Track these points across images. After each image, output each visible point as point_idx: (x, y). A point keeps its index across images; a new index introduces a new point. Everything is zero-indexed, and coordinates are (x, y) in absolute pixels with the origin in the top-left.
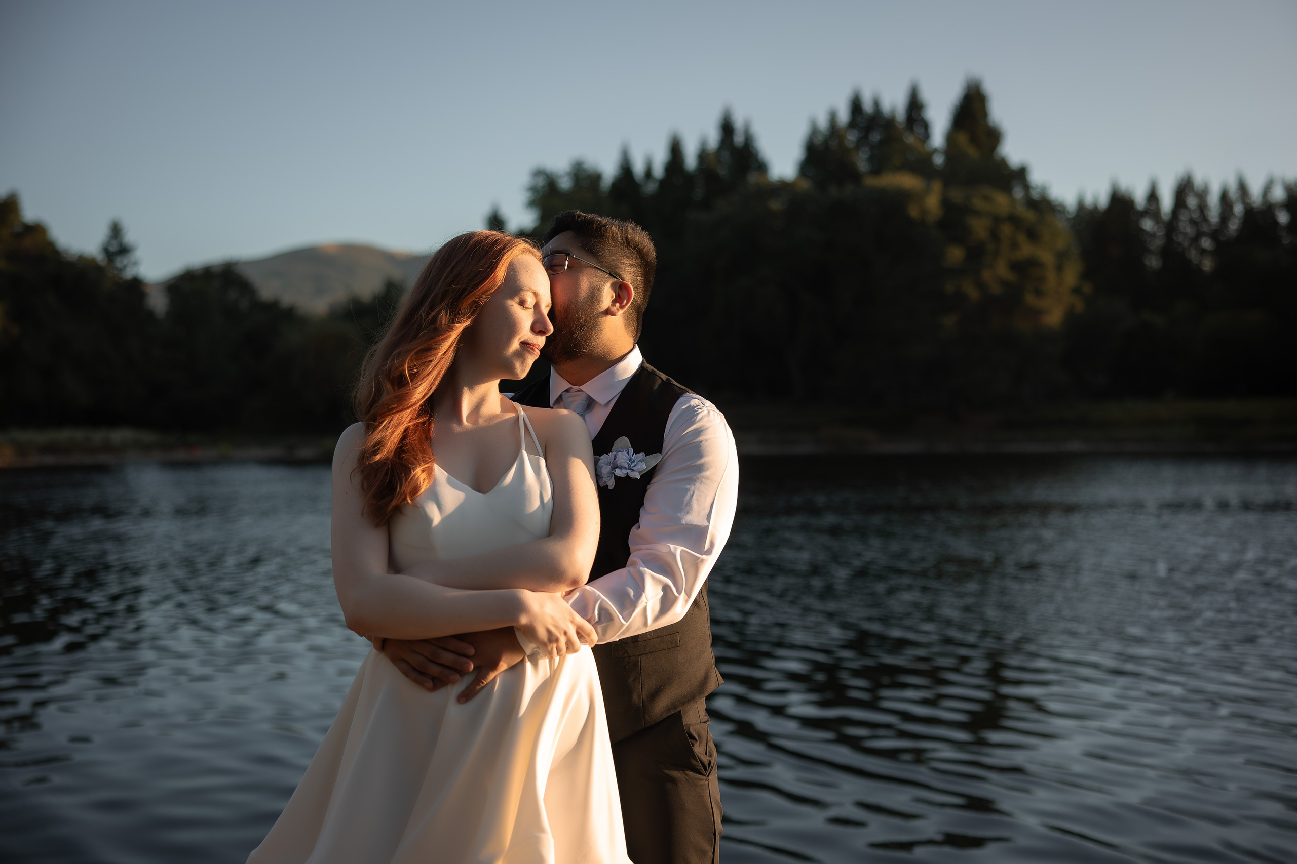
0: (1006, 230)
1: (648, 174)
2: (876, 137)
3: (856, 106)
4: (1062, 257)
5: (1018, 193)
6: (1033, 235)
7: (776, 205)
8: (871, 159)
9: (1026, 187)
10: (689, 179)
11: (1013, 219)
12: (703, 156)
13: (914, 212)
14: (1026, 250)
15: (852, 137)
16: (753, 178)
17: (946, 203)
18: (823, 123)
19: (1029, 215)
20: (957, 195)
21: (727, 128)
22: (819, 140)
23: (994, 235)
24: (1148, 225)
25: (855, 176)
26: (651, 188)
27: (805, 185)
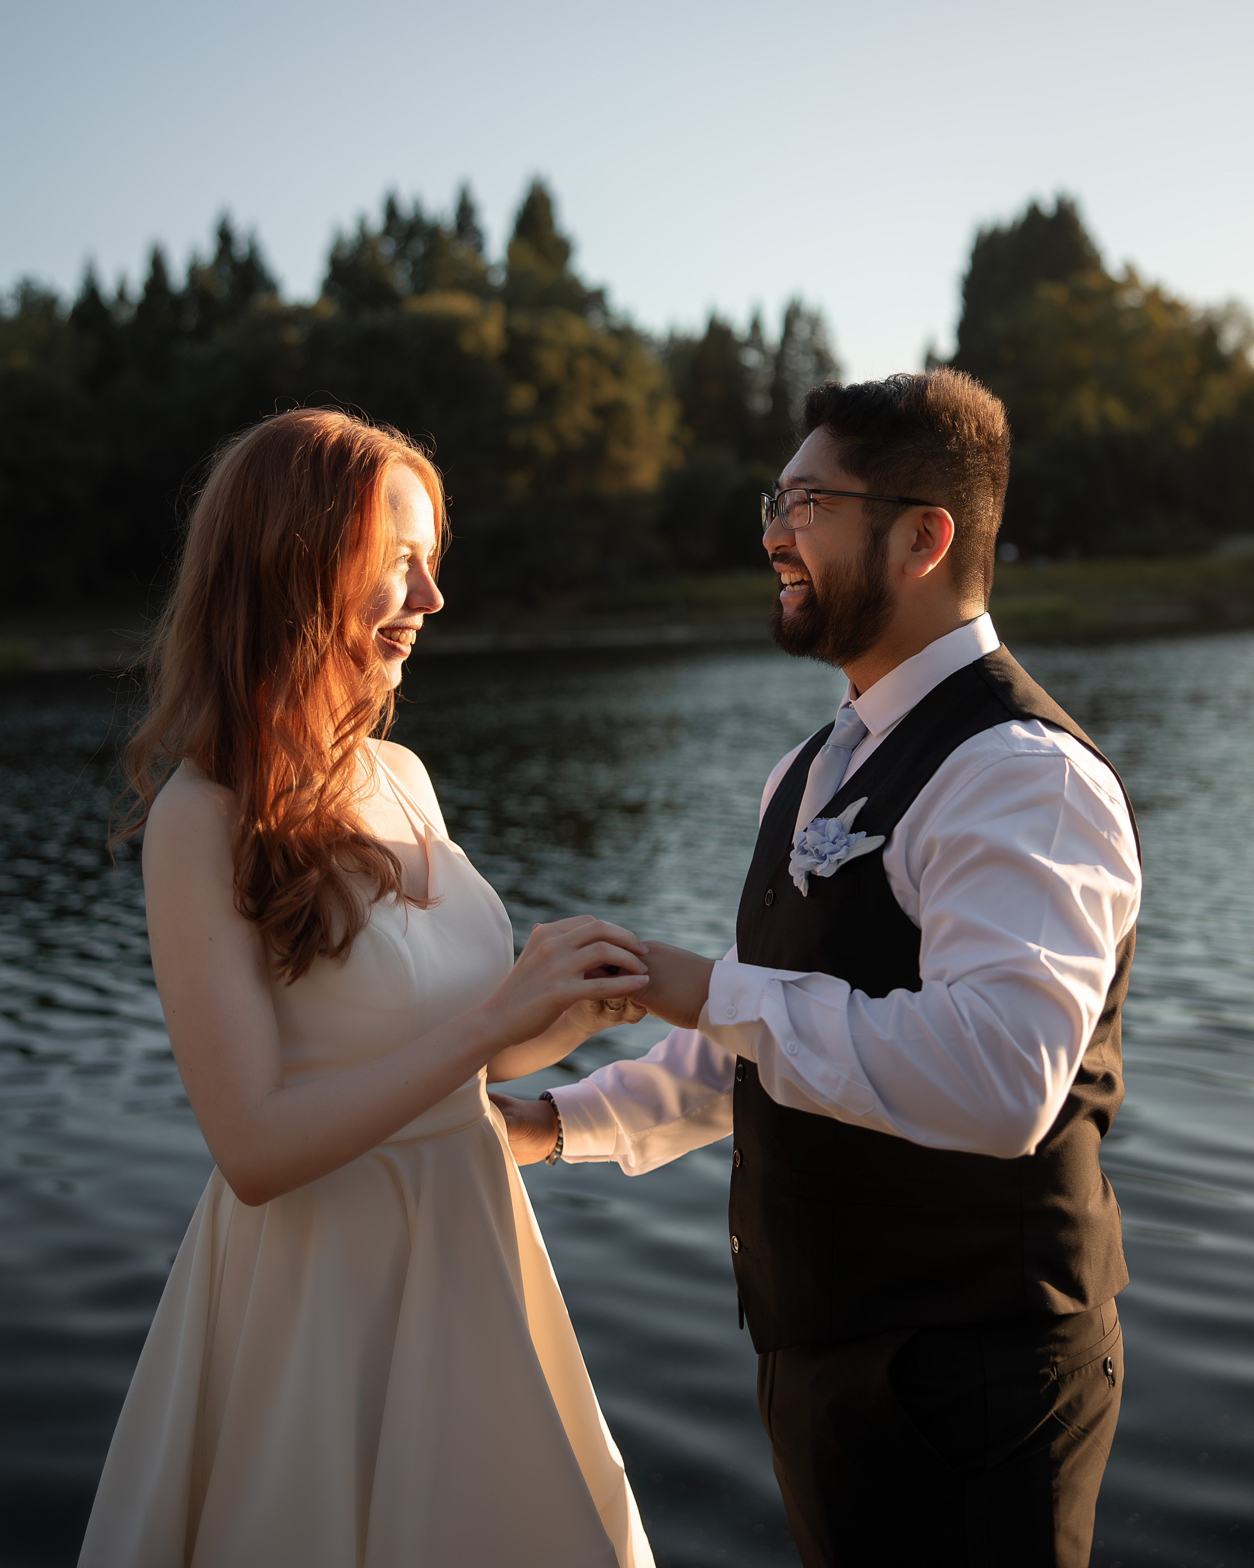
0: (585, 366)
1: (122, 295)
2: (419, 247)
3: (391, 210)
4: (654, 398)
5: (596, 321)
6: (617, 371)
7: (293, 335)
8: (414, 277)
9: (606, 313)
10: (177, 303)
11: (594, 352)
12: (194, 272)
13: (468, 343)
14: (610, 390)
15: (387, 249)
16: (262, 301)
17: (509, 332)
18: (350, 230)
19: (611, 347)
20: (522, 322)
21: (225, 236)
22: (347, 252)
23: (571, 371)
24: (752, 358)
25: (391, 298)
26: (126, 315)
27: (331, 311)
